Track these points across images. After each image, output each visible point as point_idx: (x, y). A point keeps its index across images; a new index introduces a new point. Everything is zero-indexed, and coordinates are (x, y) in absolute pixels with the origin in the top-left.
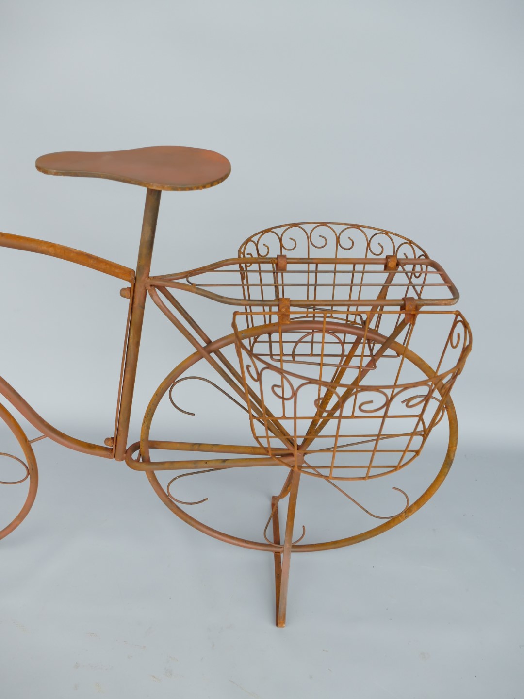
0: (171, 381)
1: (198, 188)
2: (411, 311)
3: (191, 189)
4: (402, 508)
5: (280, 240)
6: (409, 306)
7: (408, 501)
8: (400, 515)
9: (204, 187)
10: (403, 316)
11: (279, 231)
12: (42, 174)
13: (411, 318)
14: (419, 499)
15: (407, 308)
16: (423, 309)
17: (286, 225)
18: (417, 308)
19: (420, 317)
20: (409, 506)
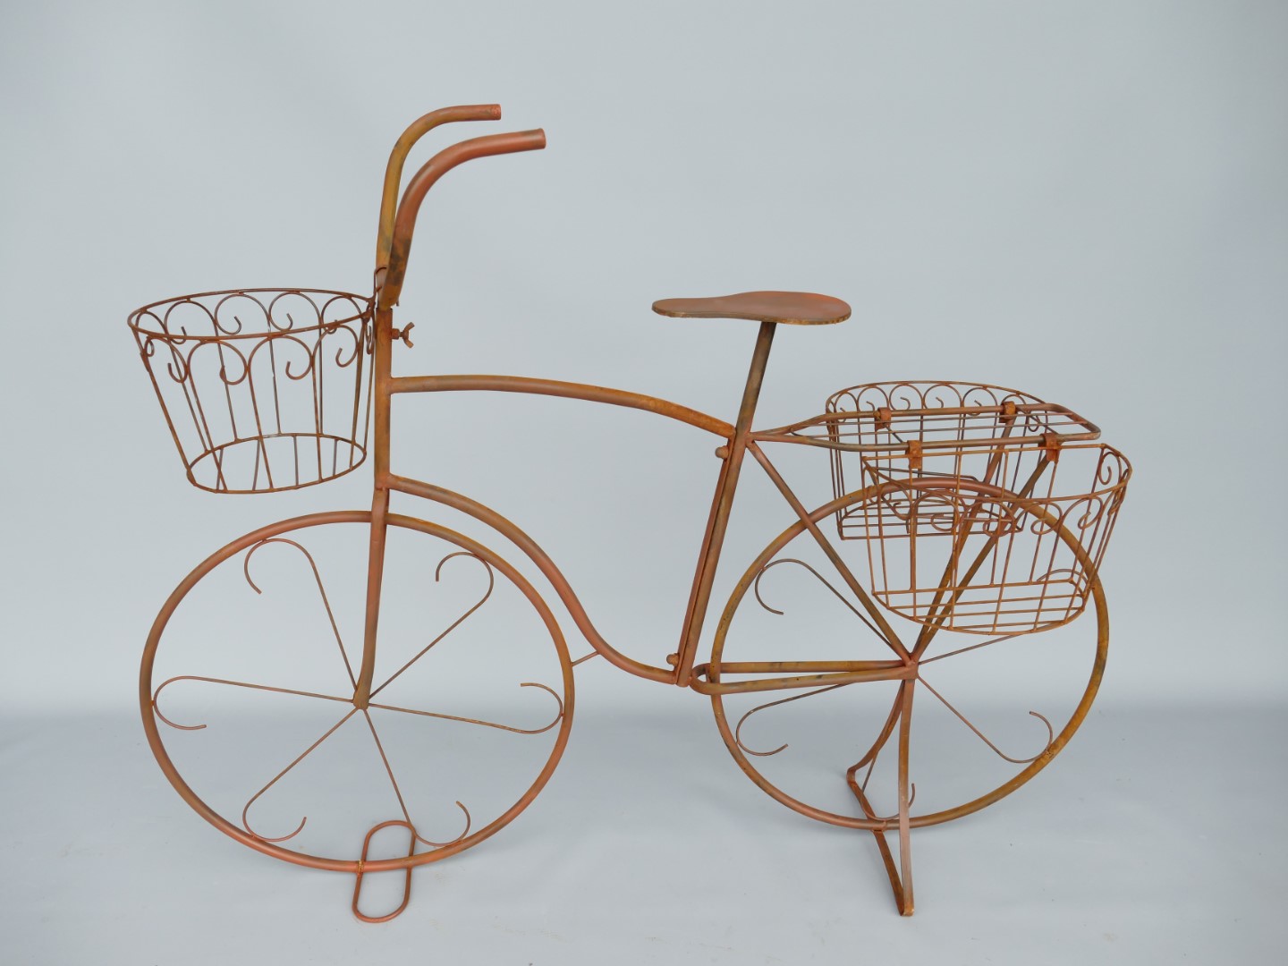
0: (759, 567)
1: (833, 322)
2: (1052, 446)
3: (827, 323)
4: (1044, 745)
5: (857, 402)
6: (1049, 442)
7: (1051, 732)
8: (1042, 756)
9: (838, 321)
10: (1044, 453)
11: (856, 392)
12: (666, 318)
13: (1054, 454)
14: (1066, 728)
15: (1048, 444)
16: (1064, 444)
17: (863, 386)
18: (1059, 443)
19: (1063, 453)
20: (1053, 741)
